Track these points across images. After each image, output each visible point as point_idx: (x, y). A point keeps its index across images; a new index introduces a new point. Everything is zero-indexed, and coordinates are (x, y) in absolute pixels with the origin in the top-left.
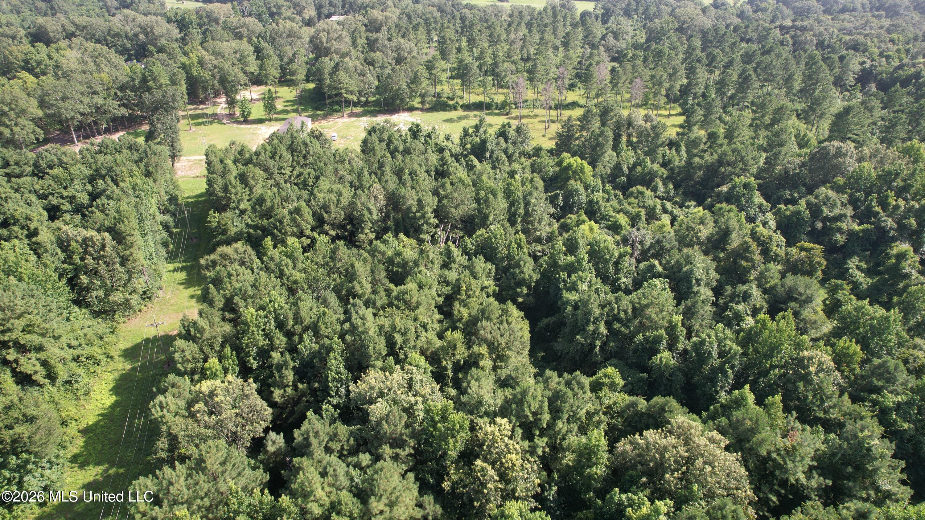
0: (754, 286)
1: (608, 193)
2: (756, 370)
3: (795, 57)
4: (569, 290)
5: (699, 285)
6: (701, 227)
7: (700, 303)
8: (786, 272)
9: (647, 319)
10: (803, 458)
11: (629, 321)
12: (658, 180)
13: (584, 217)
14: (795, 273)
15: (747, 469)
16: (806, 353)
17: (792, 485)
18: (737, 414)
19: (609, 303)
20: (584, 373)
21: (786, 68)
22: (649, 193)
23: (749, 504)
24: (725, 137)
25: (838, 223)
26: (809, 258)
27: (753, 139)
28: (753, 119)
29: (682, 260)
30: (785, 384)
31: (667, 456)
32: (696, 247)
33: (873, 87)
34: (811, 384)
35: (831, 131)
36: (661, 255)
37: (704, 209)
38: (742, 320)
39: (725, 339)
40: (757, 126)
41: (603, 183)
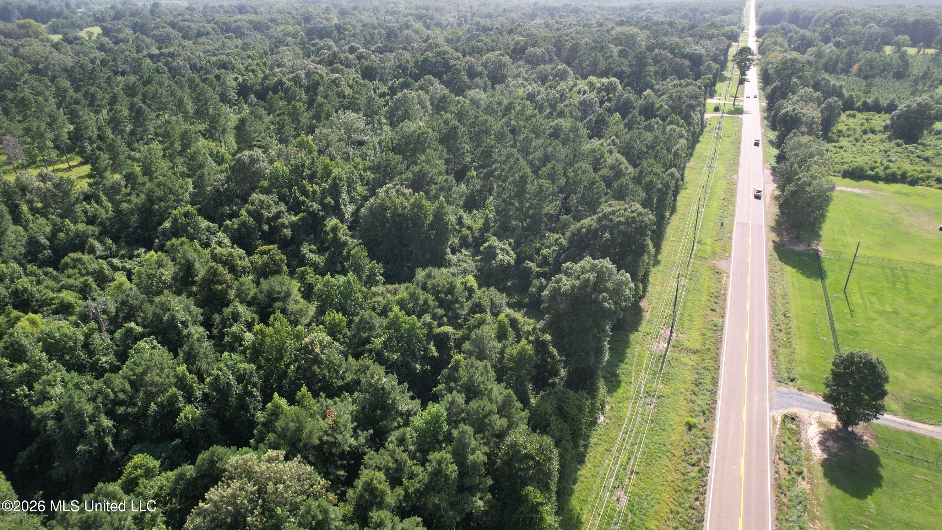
0: (238, 304)
1: (35, 275)
2: (275, 376)
3: (176, 83)
4: (37, 404)
5: (187, 327)
6: (161, 270)
7: (197, 343)
8: (259, 279)
9: (151, 385)
10: (345, 426)
11: (132, 397)
12: (91, 240)
13: (15, 313)
14: (266, 277)
15: (311, 464)
16: (307, 340)
17: (349, 452)
18: (279, 424)
19: (100, 391)
20: (107, 480)
21: (173, 95)
22: (86, 257)
23: (327, 491)
24: (144, 175)
25: (280, 220)
26: (271, 259)
27: (173, 168)
28: (164, 150)
29: (158, 311)
30: (303, 375)
31: (239, 502)
32: (166, 292)
33: (253, 98)
34: (322, 363)
35: (238, 143)
36: (134, 315)
37: (156, 252)
38: (242, 339)
39: (235, 364)
40: (171, 155)
41: (22, 265)
